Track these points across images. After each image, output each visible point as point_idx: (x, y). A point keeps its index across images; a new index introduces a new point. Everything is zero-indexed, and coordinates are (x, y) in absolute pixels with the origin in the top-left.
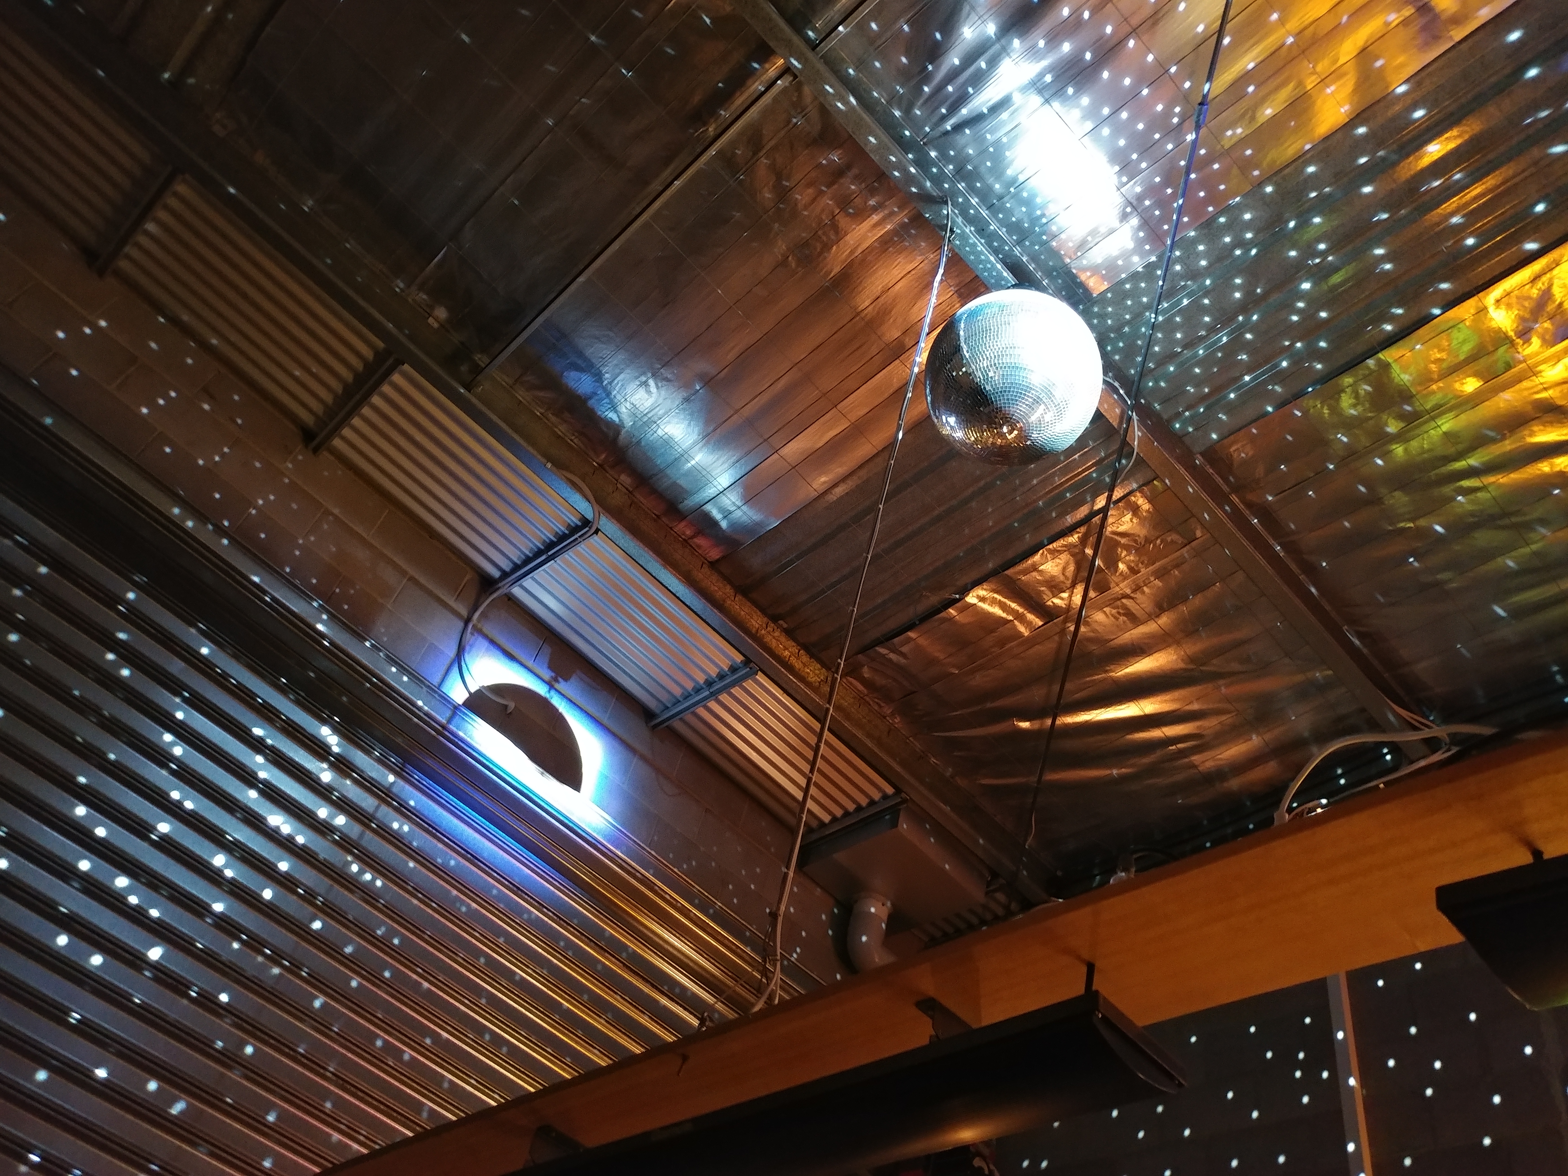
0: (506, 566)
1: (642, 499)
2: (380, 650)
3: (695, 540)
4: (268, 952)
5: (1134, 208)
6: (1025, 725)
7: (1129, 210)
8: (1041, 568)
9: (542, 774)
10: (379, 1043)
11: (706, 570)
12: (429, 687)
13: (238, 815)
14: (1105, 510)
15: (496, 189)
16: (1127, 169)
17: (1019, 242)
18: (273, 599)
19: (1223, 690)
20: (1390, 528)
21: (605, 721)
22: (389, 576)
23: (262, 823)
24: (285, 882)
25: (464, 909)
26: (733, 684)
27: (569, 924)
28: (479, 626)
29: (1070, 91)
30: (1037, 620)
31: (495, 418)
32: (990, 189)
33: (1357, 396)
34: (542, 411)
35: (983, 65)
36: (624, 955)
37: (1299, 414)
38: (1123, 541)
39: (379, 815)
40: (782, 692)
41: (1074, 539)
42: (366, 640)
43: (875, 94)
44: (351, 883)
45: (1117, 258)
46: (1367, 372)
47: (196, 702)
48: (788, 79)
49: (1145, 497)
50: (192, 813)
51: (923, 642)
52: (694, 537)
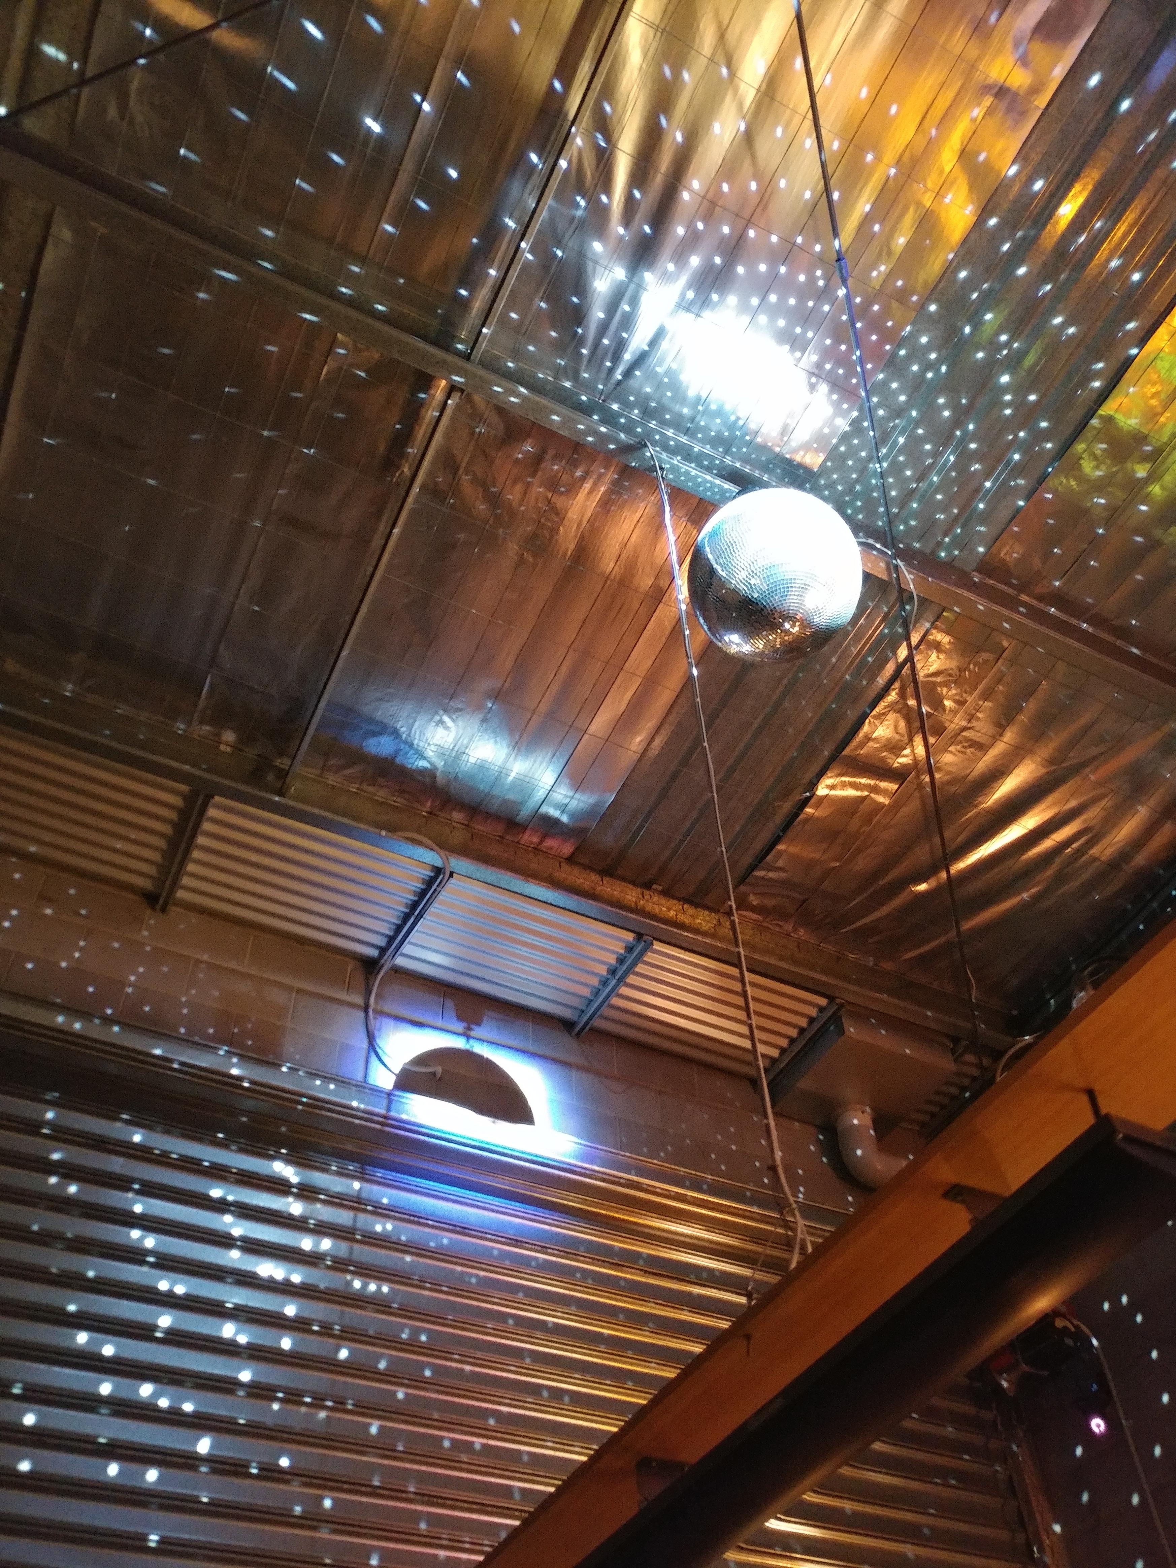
0: (381, 942)
1: (481, 828)
2: (298, 1070)
3: (544, 844)
4: (308, 1400)
5: (818, 376)
6: (922, 887)
7: (814, 380)
8: (873, 736)
9: (494, 1122)
10: (447, 1444)
11: (565, 867)
12: (356, 1086)
13: (231, 1280)
14: (910, 659)
15: (233, 604)
16: (797, 344)
17: (727, 452)
18: (182, 1064)
19: (1092, 777)
21: (531, 1048)
22: (278, 997)
23: (253, 1278)
24: (296, 1325)
25: (474, 1280)
26: (635, 963)
27: (579, 1255)
28: (379, 1008)
29: (715, 297)
30: (891, 785)
31: (316, 811)
32: (680, 415)
33: (1095, 457)
34: (357, 786)
35: (627, 308)
36: (641, 1262)
37: (1049, 496)
38: (938, 679)
39: (359, 1225)
40: (683, 951)
41: (893, 696)
42: (281, 1066)
43: (541, 375)
44: (359, 1301)
45: (821, 429)
46: (1095, 432)
47: (150, 1190)
48: (456, 396)
49: (940, 630)
50: (187, 1297)
51: (794, 849)
52: (541, 842)
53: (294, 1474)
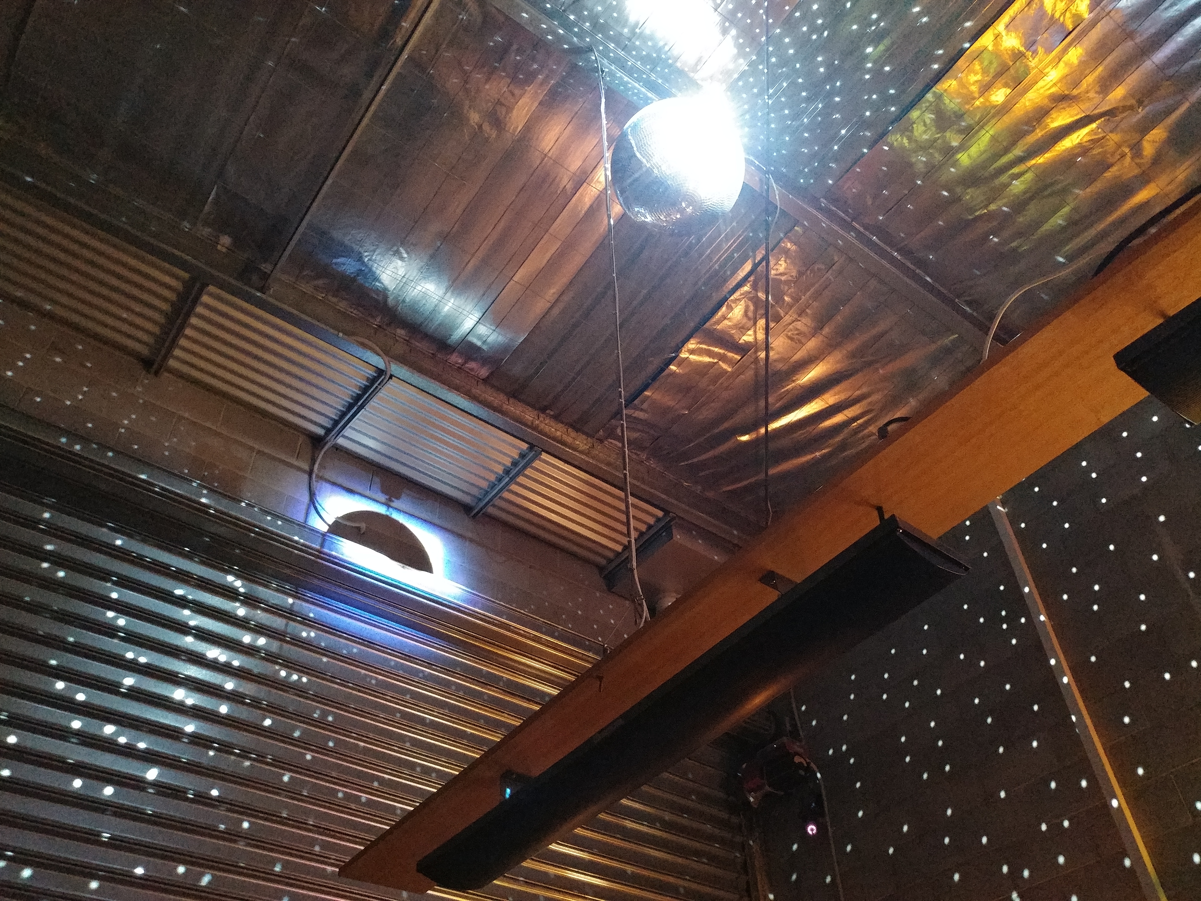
0: (328, 424)
1: (418, 344)
2: (254, 507)
3: (467, 365)
4: (238, 751)
5: (731, 22)
6: (745, 438)
7: (727, 24)
8: (729, 316)
9: (403, 567)
10: (340, 795)
11: (482, 387)
12: (299, 525)
13: (183, 658)
14: (766, 258)
15: (243, 129)
17: (653, 70)
18: (162, 488)
19: (881, 371)
20: (970, 217)
21: (437, 521)
22: (242, 454)
23: (203, 659)
24: (232, 697)
25: (373, 682)
26: (525, 467)
27: (454, 673)
28: (321, 474)
30: (736, 356)
31: (291, 310)
32: (621, 34)
33: (925, 125)
34: (324, 295)
36: (501, 684)
37: (886, 148)
38: (783, 278)
39: (289, 630)
40: (562, 462)
41: (746, 288)
42: (242, 501)
44: (284, 686)
45: (726, 65)
46: (928, 104)
47: (124, 582)
49: (791, 241)
50: (147, 666)
51: (657, 396)
52: (466, 362)
53: (222, 802)
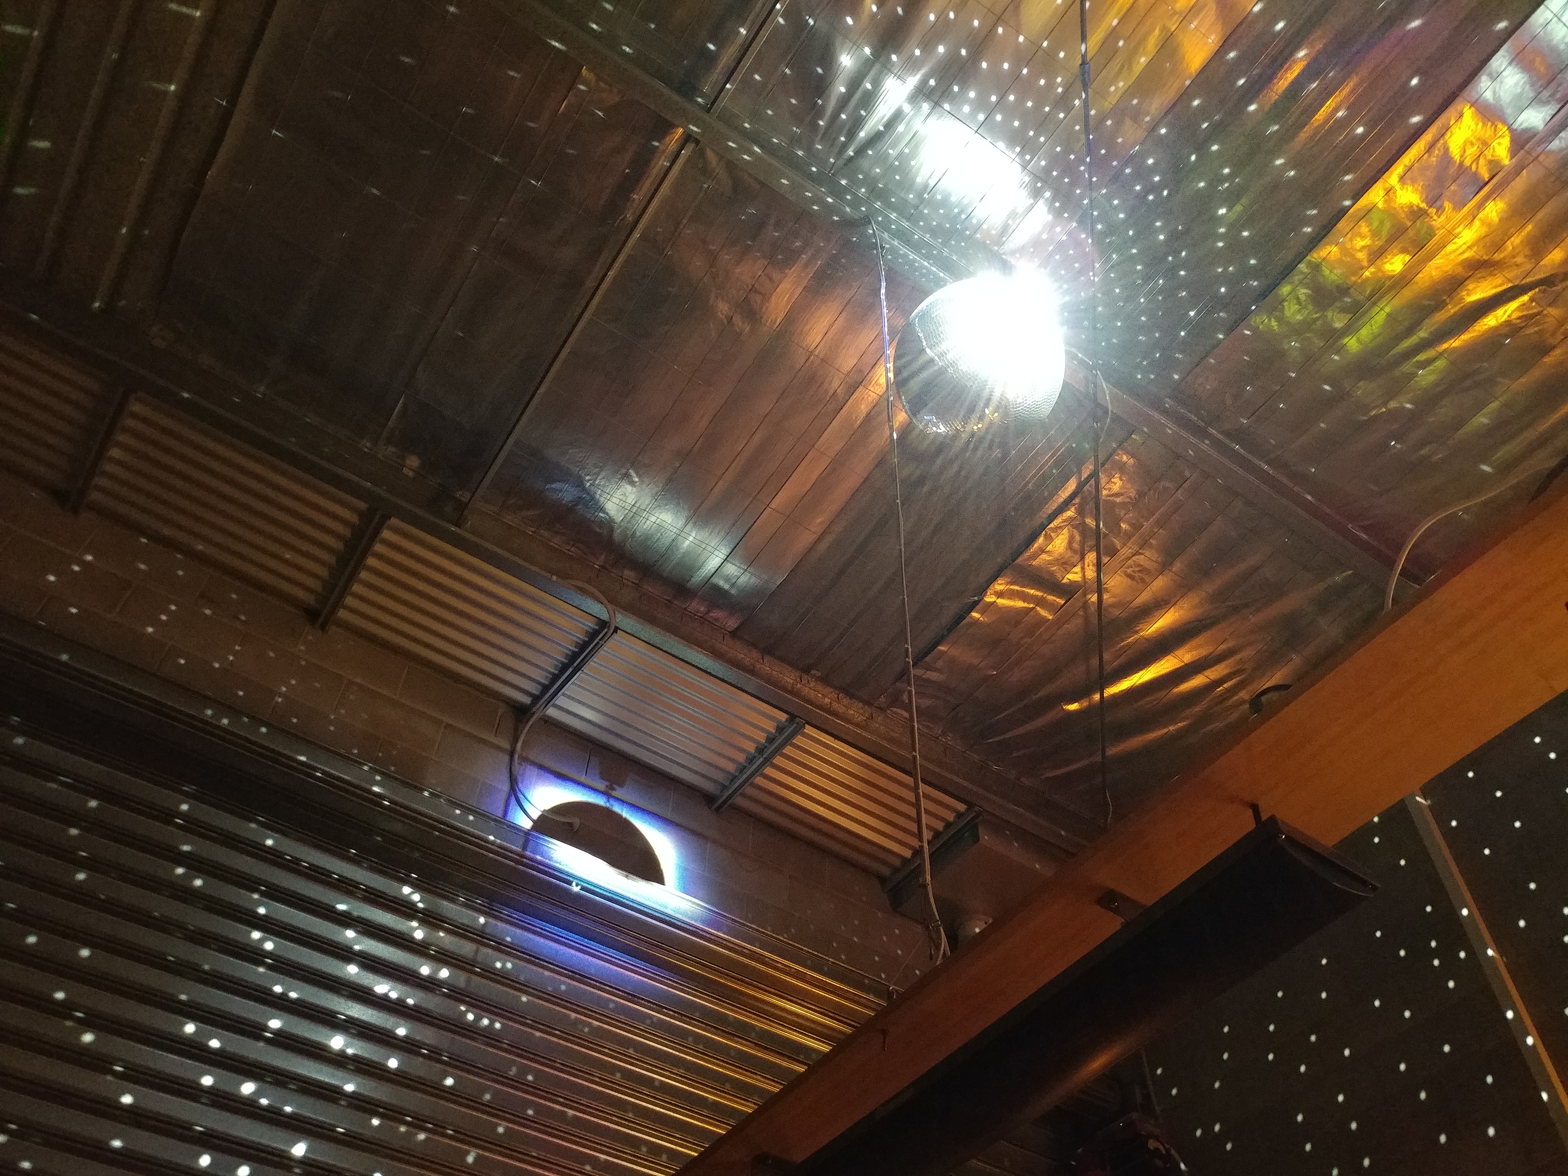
0: (535, 689)
1: (650, 589)
2: (439, 797)
3: (711, 614)
4: (409, 1119)
5: (1045, 182)
6: (1074, 707)
7: (1039, 185)
8: (1048, 549)
9: (627, 876)
11: (729, 641)
12: (495, 820)
14: (1094, 475)
15: (438, 327)
16: (1027, 147)
18: (324, 773)
19: (1252, 619)
20: (1365, 418)
21: (669, 816)
22: (426, 729)
23: (370, 994)
24: (405, 1046)
26: (783, 745)
27: (691, 1019)
28: (525, 754)
29: (956, 88)
30: (1058, 600)
31: (491, 547)
32: (906, 201)
33: (1299, 302)
34: (533, 529)
35: (869, 86)
36: (753, 1034)
37: (1249, 333)
38: (1118, 500)
39: (480, 958)
40: (833, 739)
41: (1070, 513)
42: (424, 790)
43: (775, 140)
44: (471, 1031)
45: (1040, 234)
46: (1301, 277)
47: (275, 894)
48: (690, 147)
49: (1127, 452)
50: (299, 1003)
51: (955, 652)
52: (709, 612)
